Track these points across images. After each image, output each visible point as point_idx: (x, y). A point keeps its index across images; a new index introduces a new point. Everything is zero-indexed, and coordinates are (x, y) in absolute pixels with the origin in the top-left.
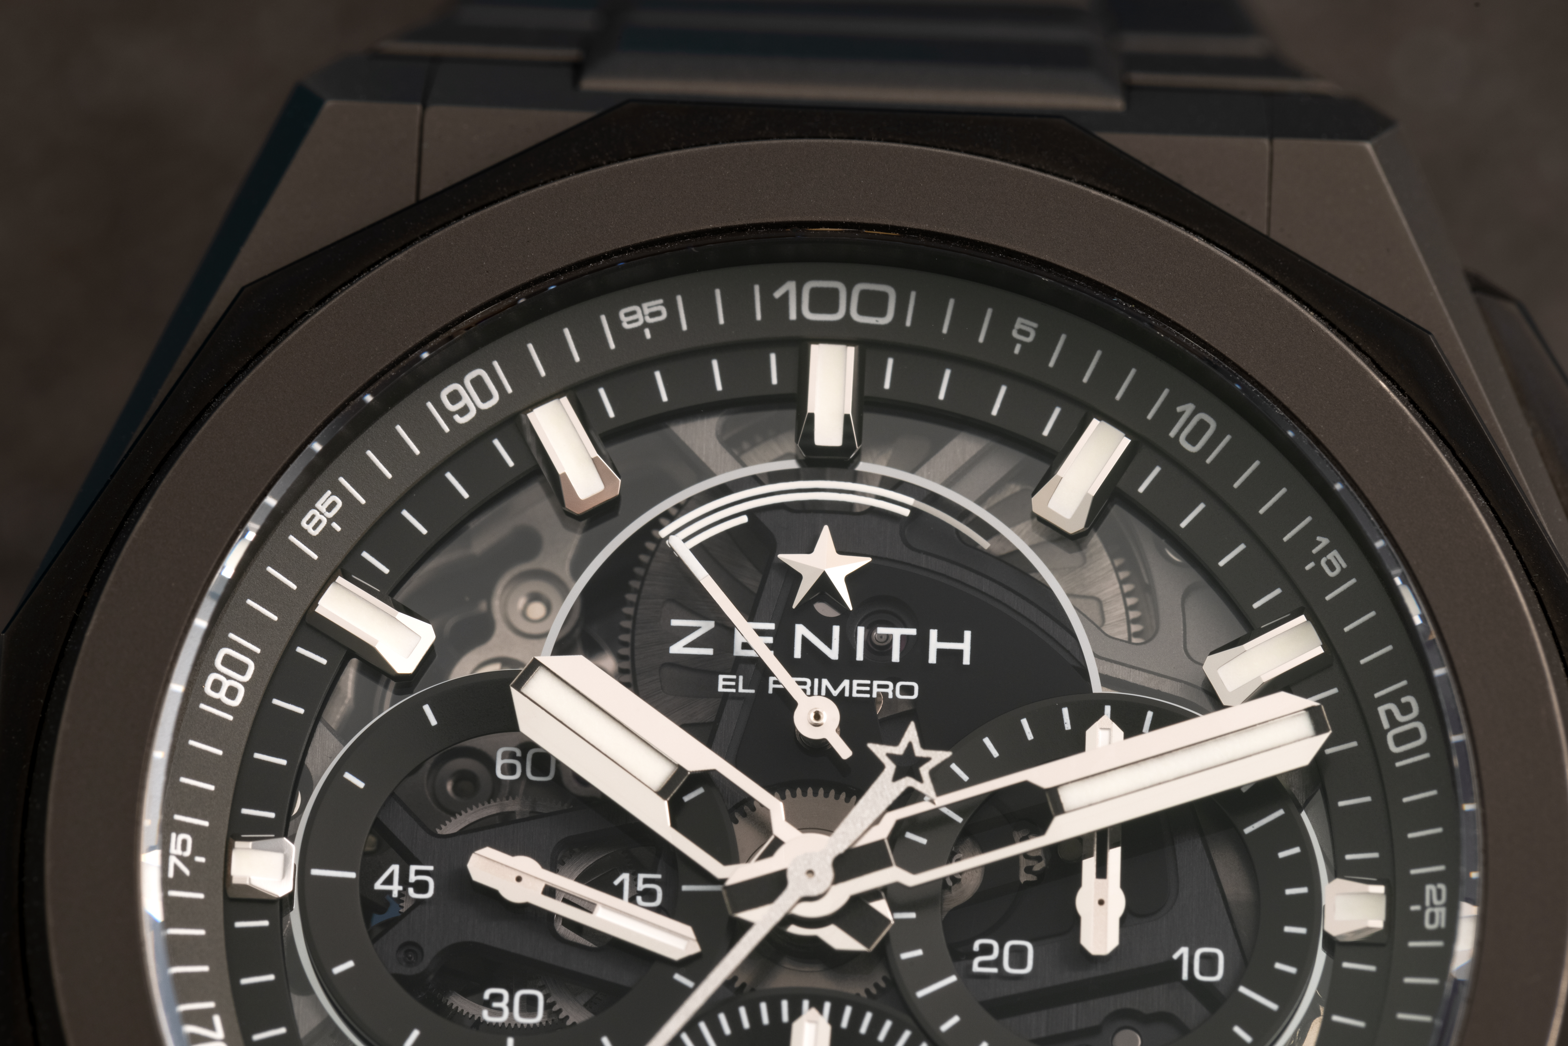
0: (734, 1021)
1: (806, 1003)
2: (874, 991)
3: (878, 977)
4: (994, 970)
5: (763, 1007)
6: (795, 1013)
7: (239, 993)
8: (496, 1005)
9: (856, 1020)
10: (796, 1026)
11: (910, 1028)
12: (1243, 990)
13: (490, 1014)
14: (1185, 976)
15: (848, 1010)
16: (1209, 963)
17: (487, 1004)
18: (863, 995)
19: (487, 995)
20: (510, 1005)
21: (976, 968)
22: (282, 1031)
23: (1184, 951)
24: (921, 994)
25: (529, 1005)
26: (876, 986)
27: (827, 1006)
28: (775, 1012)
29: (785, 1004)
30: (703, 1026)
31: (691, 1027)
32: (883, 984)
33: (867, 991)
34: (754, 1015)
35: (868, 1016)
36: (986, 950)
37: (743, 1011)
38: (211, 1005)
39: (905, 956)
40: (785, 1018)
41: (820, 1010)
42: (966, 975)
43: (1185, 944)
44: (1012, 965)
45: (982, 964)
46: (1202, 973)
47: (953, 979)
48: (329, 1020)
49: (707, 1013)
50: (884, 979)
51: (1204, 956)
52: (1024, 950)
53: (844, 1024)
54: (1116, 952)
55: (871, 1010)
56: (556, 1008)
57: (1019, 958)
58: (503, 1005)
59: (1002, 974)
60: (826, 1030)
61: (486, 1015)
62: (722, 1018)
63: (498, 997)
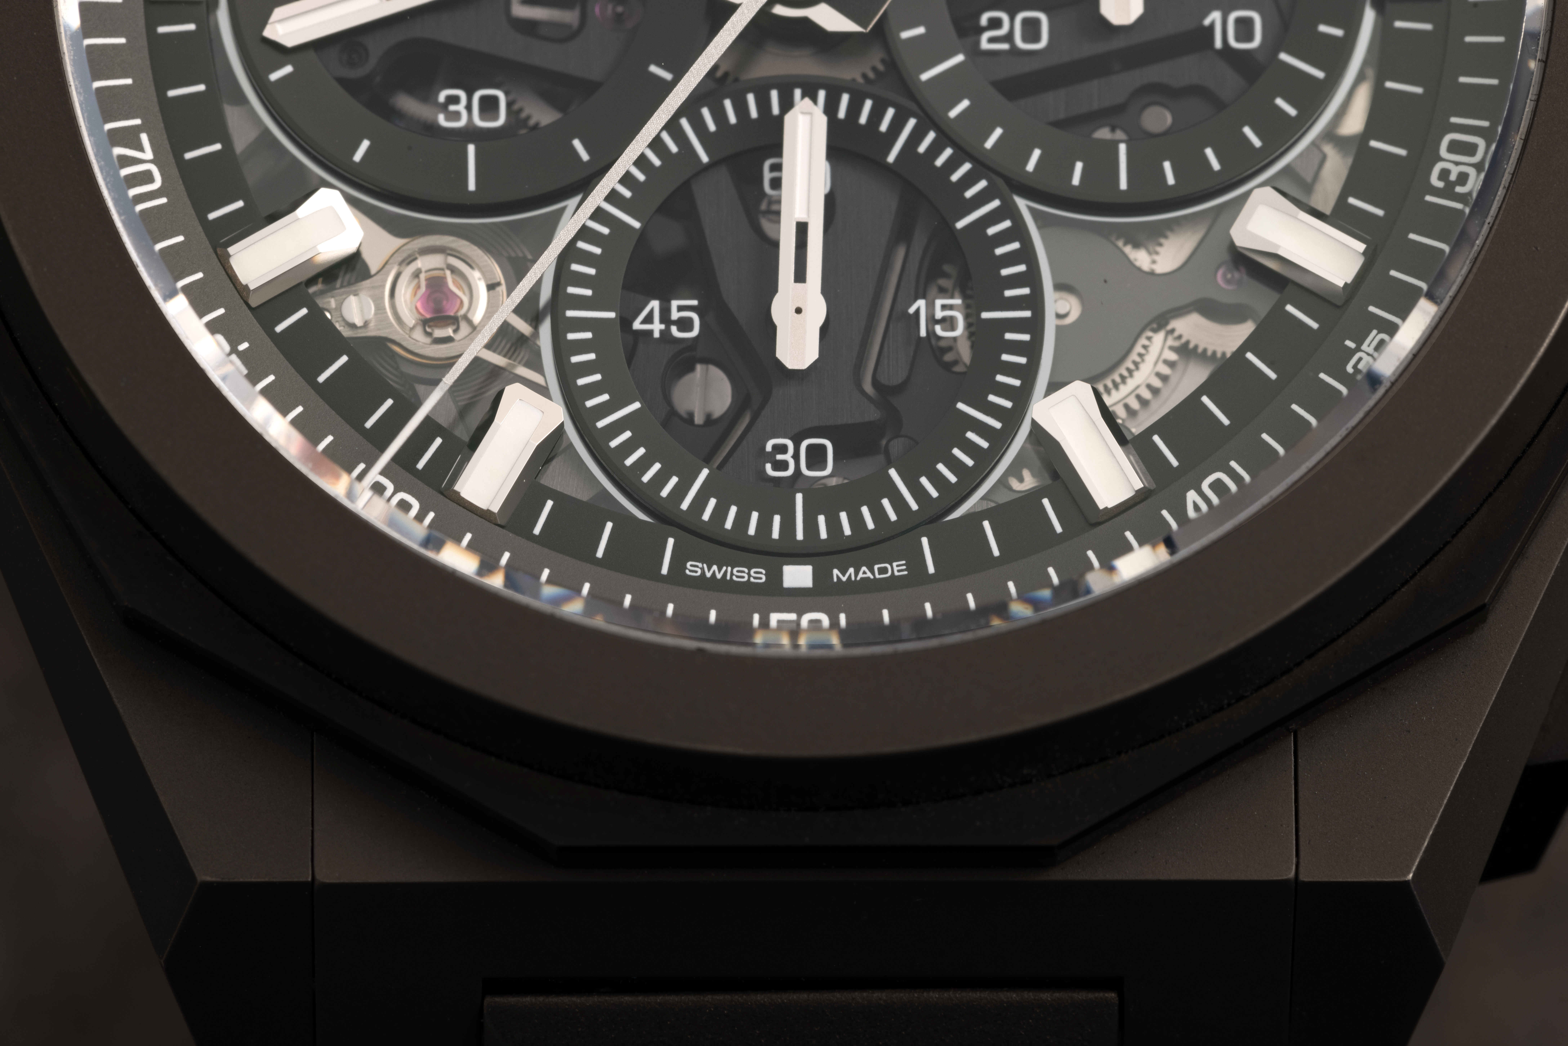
0: (719, 115)
1: (798, 93)
2: (871, 75)
3: (875, 59)
4: (1005, 46)
5: (751, 98)
6: (787, 104)
7: (168, 107)
8: (452, 108)
9: (855, 109)
10: (788, 118)
11: (915, 116)
12: (1284, 57)
13: (447, 119)
14: (1218, 44)
15: (845, 98)
16: (1245, 29)
17: (444, 107)
18: (860, 80)
19: (442, 96)
20: (469, 108)
21: (985, 45)
22: (218, 147)
23: (1215, 16)
24: (925, 76)
25: (489, 106)
26: (874, 69)
27: (822, 95)
28: (763, 104)
29: (774, 95)
30: (684, 122)
31: (672, 126)
32: (881, 67)
33: (864, 76)
34: (741, 108)
35: (868, 104)
36: (995, 24)
37: (728, 104)
38: (137, 122)
39: (905, 35)
40: (776, 110)
41: (815, 100)
42: (974, 52)
43: (1216, 8)
44: (1025, 39)
45: (992, 40)
46: (1238, 39)
47: (959, 58)
48: (267, 132)
49: (689, 108)
50: (883, 61)
51: (1239, 21)
52: (1036, 22)
53: (842, 114)
54: (1140, 20)
55: (870, 96)
56: (516, 107)
57: (1031, 30)
58: (461, 107)
59: (1015, 51)
60: (822, 121)
61: (442, 120)
62: (706, 112)
63: (455, 100)
